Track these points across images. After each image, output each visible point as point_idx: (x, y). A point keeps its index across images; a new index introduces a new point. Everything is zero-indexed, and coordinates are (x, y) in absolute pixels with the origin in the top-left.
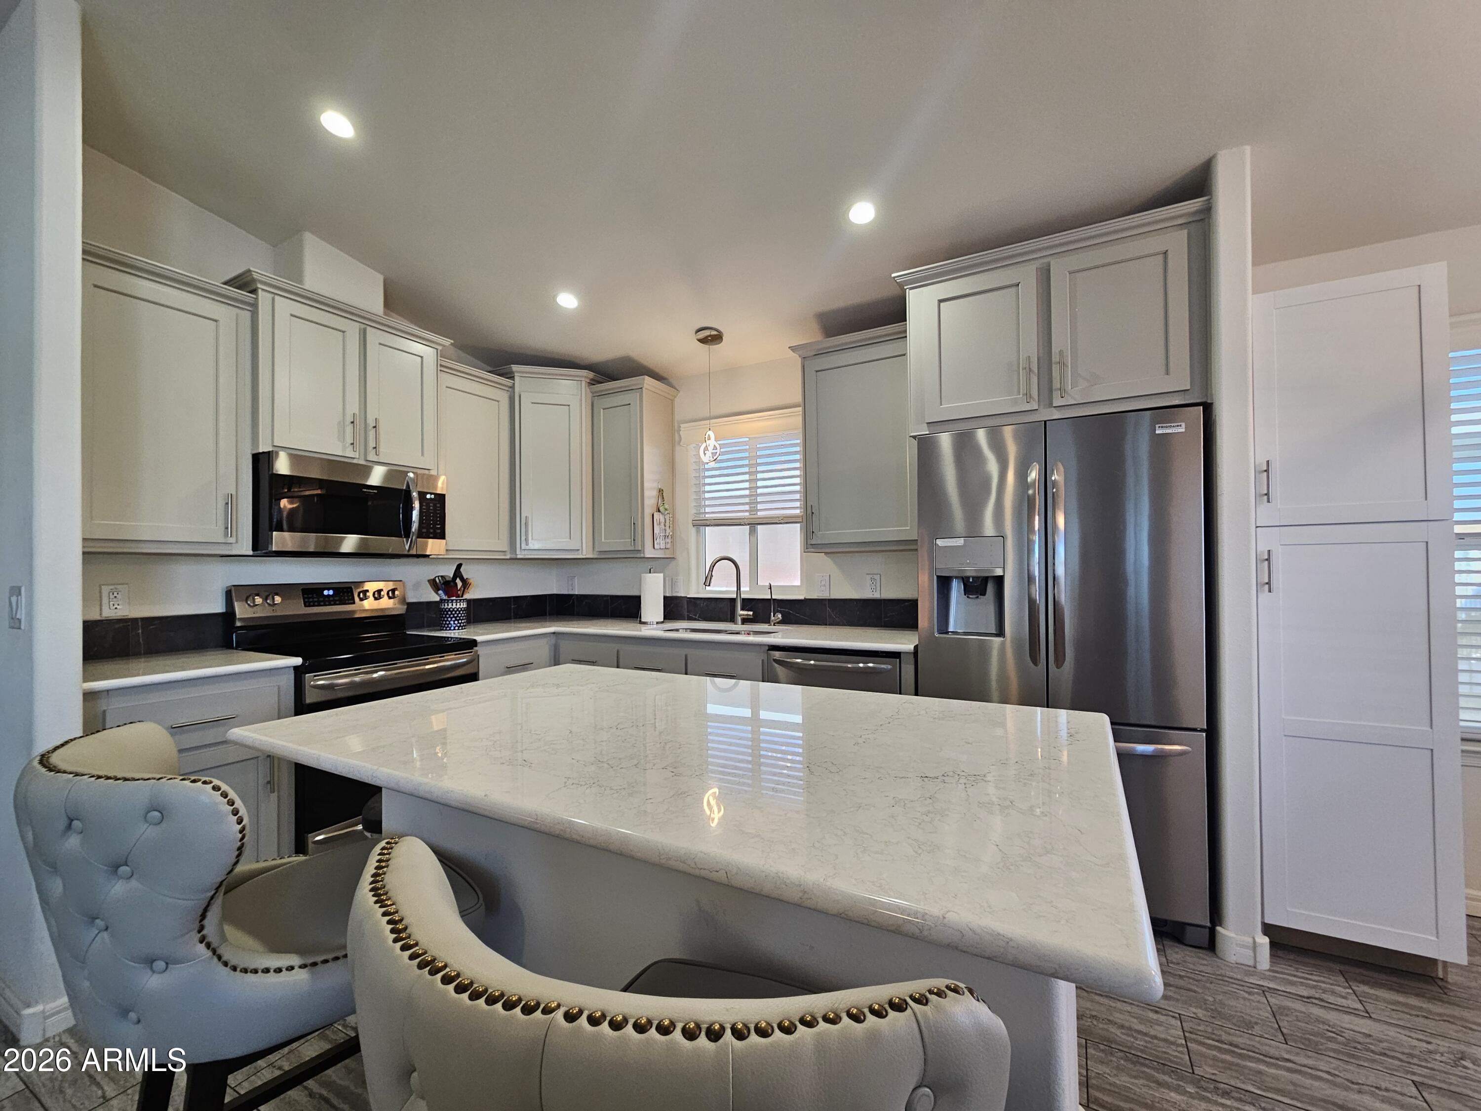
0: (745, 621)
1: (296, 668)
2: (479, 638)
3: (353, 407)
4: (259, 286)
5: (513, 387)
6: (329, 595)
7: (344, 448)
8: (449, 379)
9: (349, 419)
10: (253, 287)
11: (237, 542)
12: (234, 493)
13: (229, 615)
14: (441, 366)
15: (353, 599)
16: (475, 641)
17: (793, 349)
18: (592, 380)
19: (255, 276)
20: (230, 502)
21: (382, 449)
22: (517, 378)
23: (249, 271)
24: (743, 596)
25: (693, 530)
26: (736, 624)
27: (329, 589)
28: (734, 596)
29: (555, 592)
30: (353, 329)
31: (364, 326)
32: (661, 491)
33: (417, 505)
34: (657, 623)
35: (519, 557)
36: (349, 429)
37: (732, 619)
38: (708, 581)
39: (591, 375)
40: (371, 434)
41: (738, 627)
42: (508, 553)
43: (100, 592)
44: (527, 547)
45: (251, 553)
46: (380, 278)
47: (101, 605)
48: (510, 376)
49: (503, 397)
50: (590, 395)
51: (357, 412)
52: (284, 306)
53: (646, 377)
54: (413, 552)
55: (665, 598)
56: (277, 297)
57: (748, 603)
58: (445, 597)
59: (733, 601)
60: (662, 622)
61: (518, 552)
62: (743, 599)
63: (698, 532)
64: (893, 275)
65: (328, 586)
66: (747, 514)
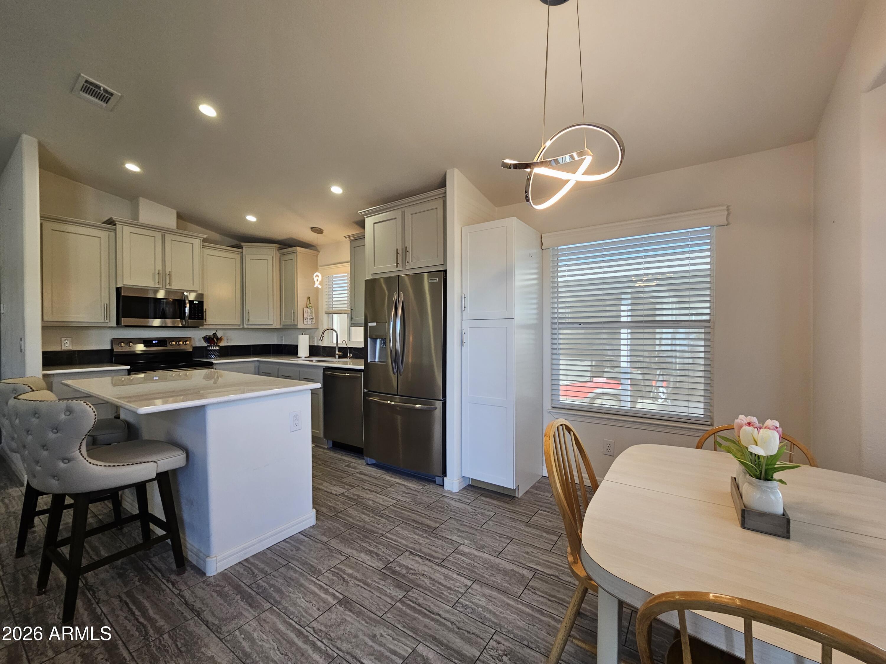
0: (339, 357)
1: (128, 370)
2: (214, 362)
3: (159, 267)
4: (117, 223)
5: (242, 252)
6: (155, 343)
7: (155, 284)
8: (207, 251)
9: (157, 272)
10: (114, 223)
11: (110, 322)
12: (108, 303)
13: (112, 350)
14: (203, 246)
15: (167, 345)
16: (212, 362)
17: (346, 237)
18: (279, 248)
19: (114, 219)
20: (107, 308)
21: (173, 284)
22: (244, 249)
23: (111, 218)
24: (340, 346)
25: (325, 316)
26: (336, 358)
27: (155, 340)
28: (335, 346)
29: (276, 343)
30: (158, 235)
31: (164, 233)
32: (309, 298)
33: (188, 305)
34: (305, 357)
35: (245, 327)
36: (157, 277)
37: (335, 357)
38: (322, 339)
39: (278, 246)
40: (168, 278)
41: (337, 359)
42: (241, 325)
43: (61, 340)
44: (249, 323)
45: (116, 326)
46: (174, 212)
47: (61, 345)
48: (241, 247)
49: (238, 257)
50: (278, 255)
51: (161, 269)
52: (127, 230)
53: (297, 247)
54: (186, 325)
55: (309, 346)
56: (124, 226)
57: (341, 349)
58: (209, 345)
59: (335, 348)
60: (308, 357)
61: (245, 325)
62: (339, 347)
63: (328, 317)
64: (358, 212)
65: (156, 339)
66: (346, 308)
